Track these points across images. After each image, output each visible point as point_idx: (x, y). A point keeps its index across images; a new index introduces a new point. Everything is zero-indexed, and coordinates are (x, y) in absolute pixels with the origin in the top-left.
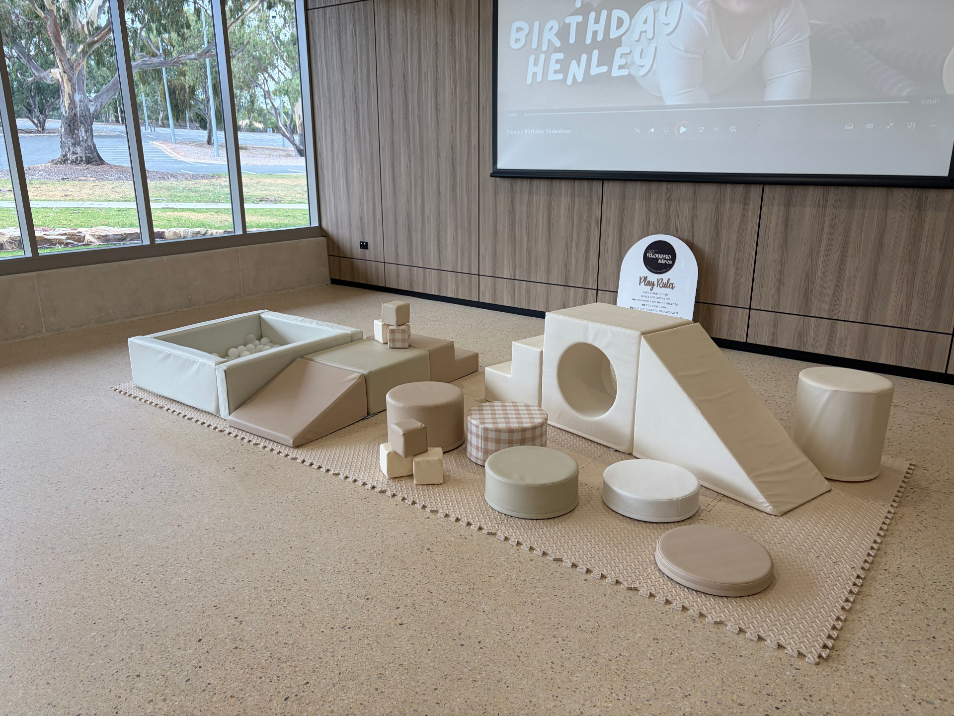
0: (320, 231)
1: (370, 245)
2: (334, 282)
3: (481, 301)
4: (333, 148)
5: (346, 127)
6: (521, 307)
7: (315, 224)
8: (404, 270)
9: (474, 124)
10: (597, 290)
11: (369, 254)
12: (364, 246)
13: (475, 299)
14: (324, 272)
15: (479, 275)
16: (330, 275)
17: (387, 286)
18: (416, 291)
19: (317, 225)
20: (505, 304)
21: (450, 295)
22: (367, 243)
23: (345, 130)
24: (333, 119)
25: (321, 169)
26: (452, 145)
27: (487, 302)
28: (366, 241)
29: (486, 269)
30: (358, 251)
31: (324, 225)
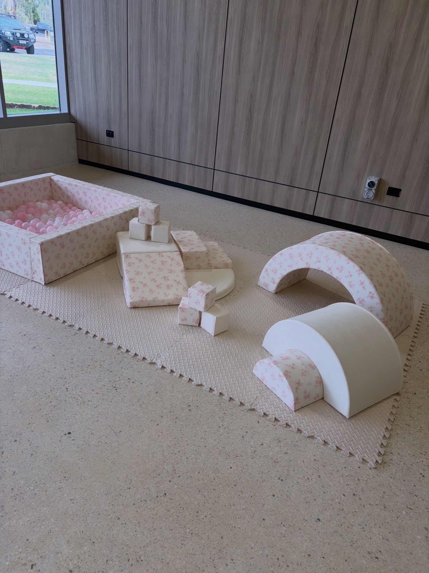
0: (69, 118)
1: (116, 134)
2: (81, 162)
3: (214, 191)
4: (81, 43)
5: (95, 23)
6: (249, 200)
7: (65, 110)
8: (146, 159)
9: (221, 36)
10: (318, 192)
11: (114, 141)
12: (110, 134)
13: (209, 188)
14: (73, 154)
15: (214, 169)
16: (78, 156)
17: (130, 170)
18: (156, 176)
19: (67, 111)
20: (235, 196)
21: (186, 183)
22: (113, 132)
23: (94, 26)
24: (83, 15)
25: (70, 60)
26: (198, 53)
27: (219, 192)
28: (113, 130)
29: (221, 165)
30: (104, 138)
31: (73, 112)
